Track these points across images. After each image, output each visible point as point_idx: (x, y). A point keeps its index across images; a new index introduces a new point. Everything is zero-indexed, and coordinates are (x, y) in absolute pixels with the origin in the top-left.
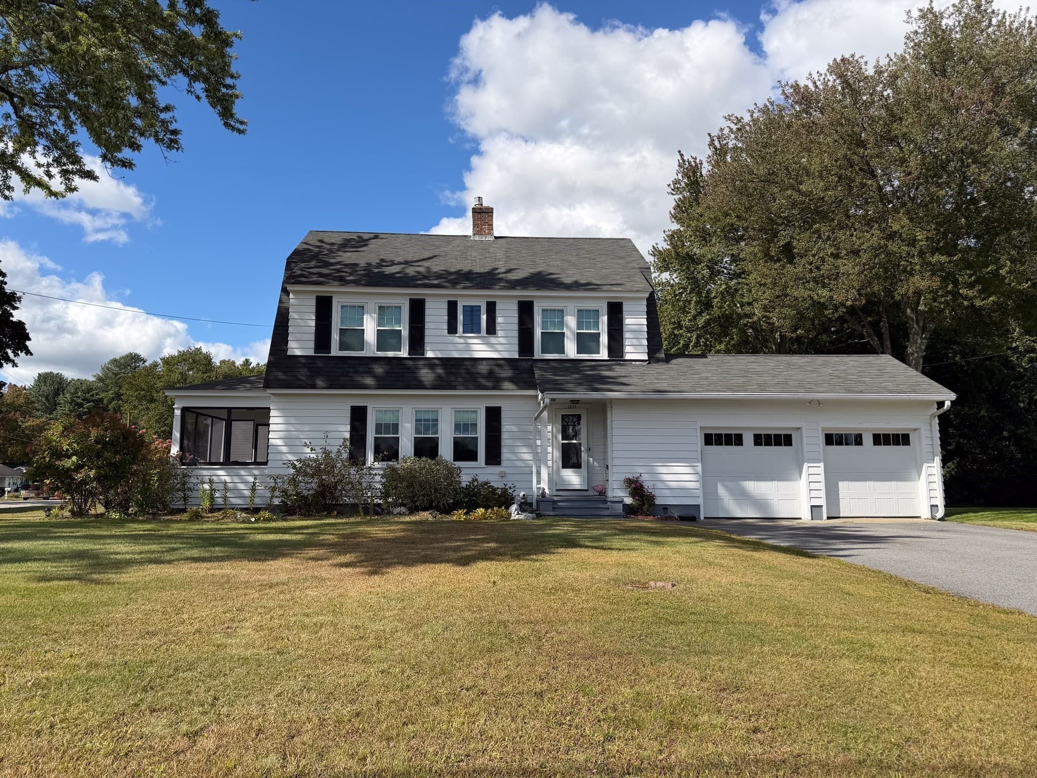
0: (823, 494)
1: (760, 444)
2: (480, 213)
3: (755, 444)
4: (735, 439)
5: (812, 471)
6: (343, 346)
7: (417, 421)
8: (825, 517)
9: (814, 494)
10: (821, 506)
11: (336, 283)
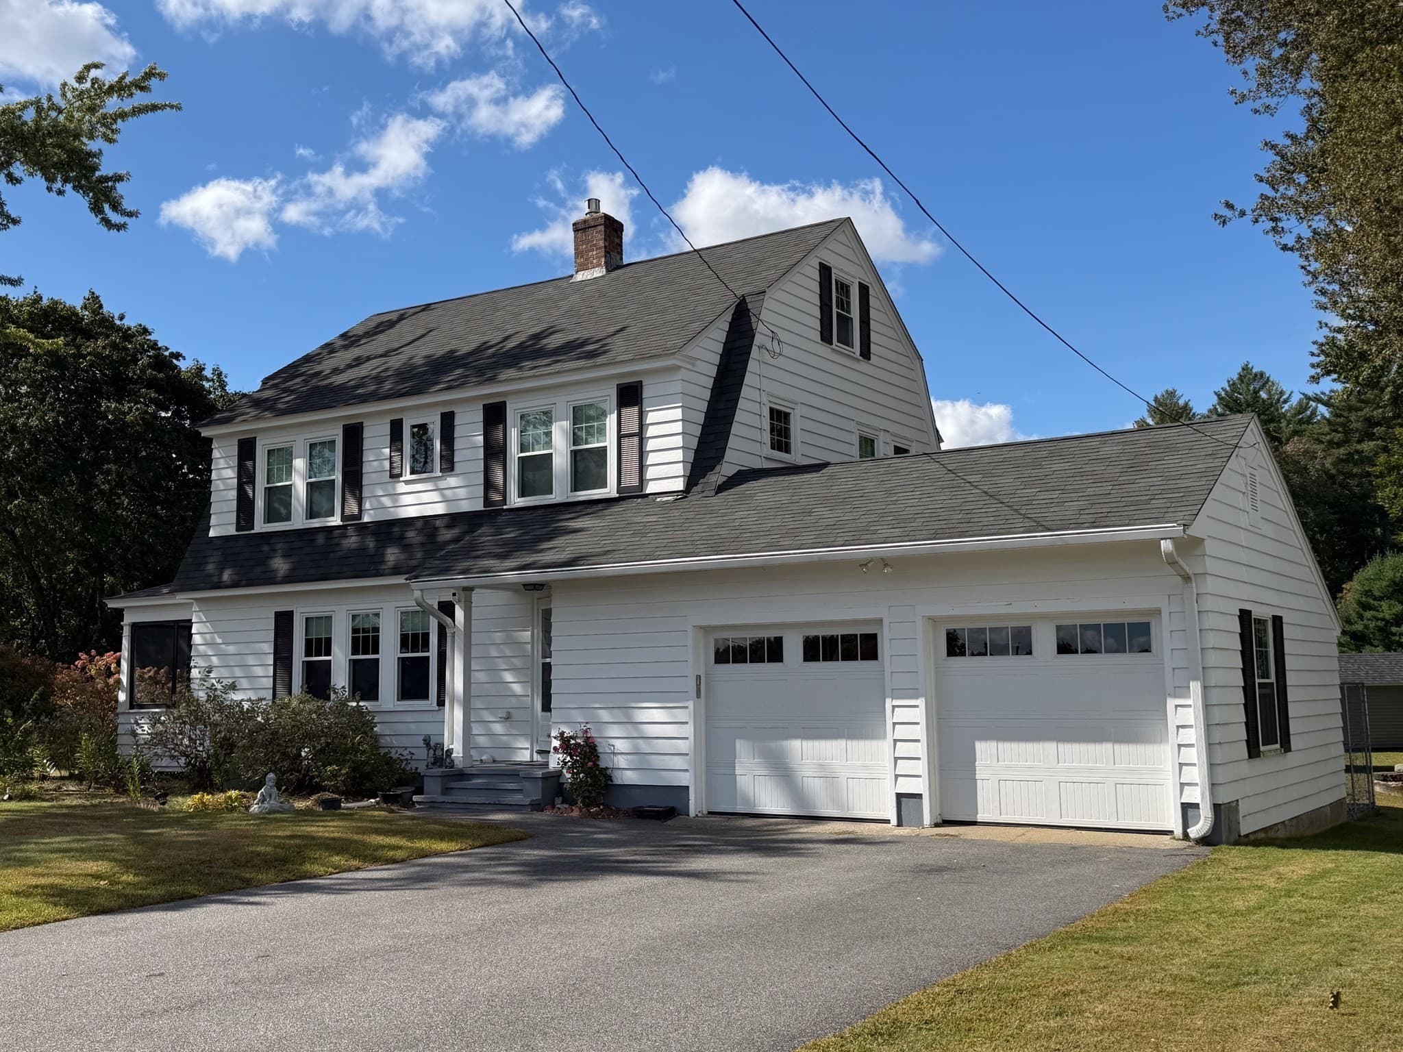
0: (921, 767)
1: (816, 659)
2: (584, 229)
3: (806, 659)
4: (769, 651)
5: (901, 716)
6: (271, 517)
7: (355, 631)
8: (927, 820)
9: (904, 767)
10: (919, 796)
11: (267, 414)
